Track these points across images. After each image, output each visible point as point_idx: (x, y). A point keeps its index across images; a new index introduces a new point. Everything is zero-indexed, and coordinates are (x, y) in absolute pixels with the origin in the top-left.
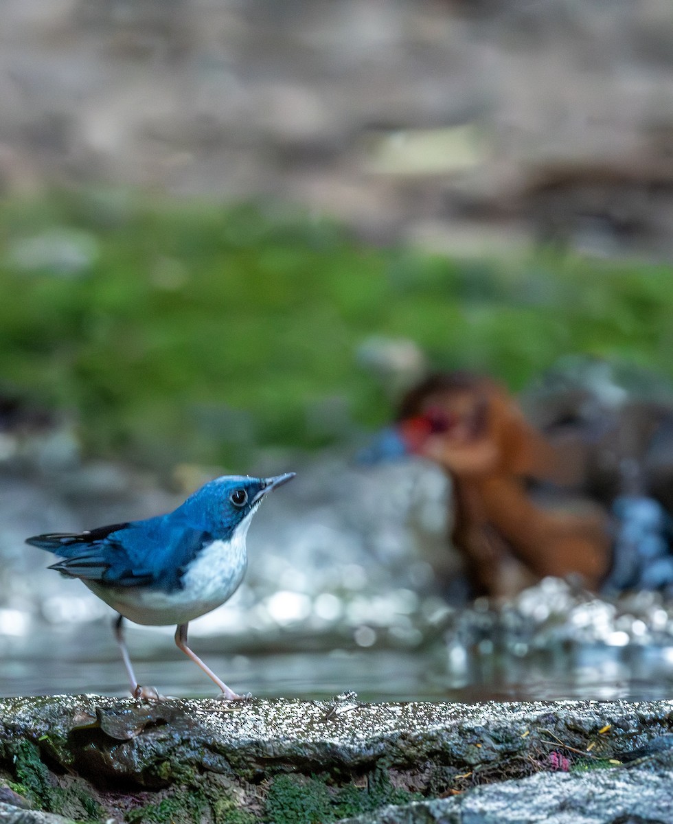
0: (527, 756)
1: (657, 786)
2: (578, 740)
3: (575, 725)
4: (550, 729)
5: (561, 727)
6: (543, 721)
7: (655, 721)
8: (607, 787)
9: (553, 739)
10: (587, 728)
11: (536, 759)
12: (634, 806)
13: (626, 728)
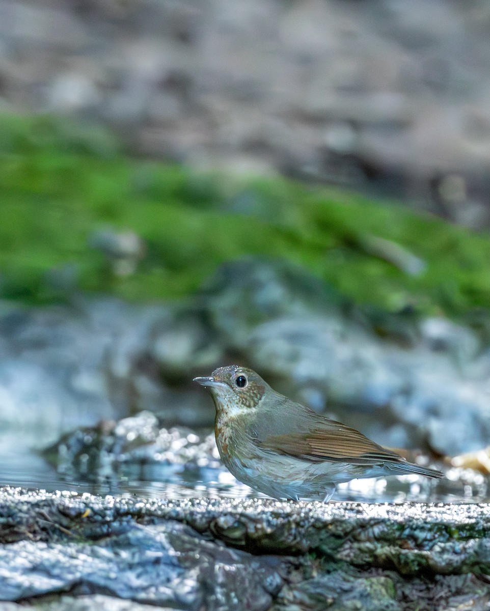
0: (23, 529)
1: (109, 560)
2: (65, 521)
3: (64, 509)
4: (45, 511)
5: (54, 510)
6: (42, 504)
7: (127, 513)
8: (72, 557)
9: (46, 519)
10: (73, 513)
11: (30, 532)
12: (89, 575)
13: (104, 516)
